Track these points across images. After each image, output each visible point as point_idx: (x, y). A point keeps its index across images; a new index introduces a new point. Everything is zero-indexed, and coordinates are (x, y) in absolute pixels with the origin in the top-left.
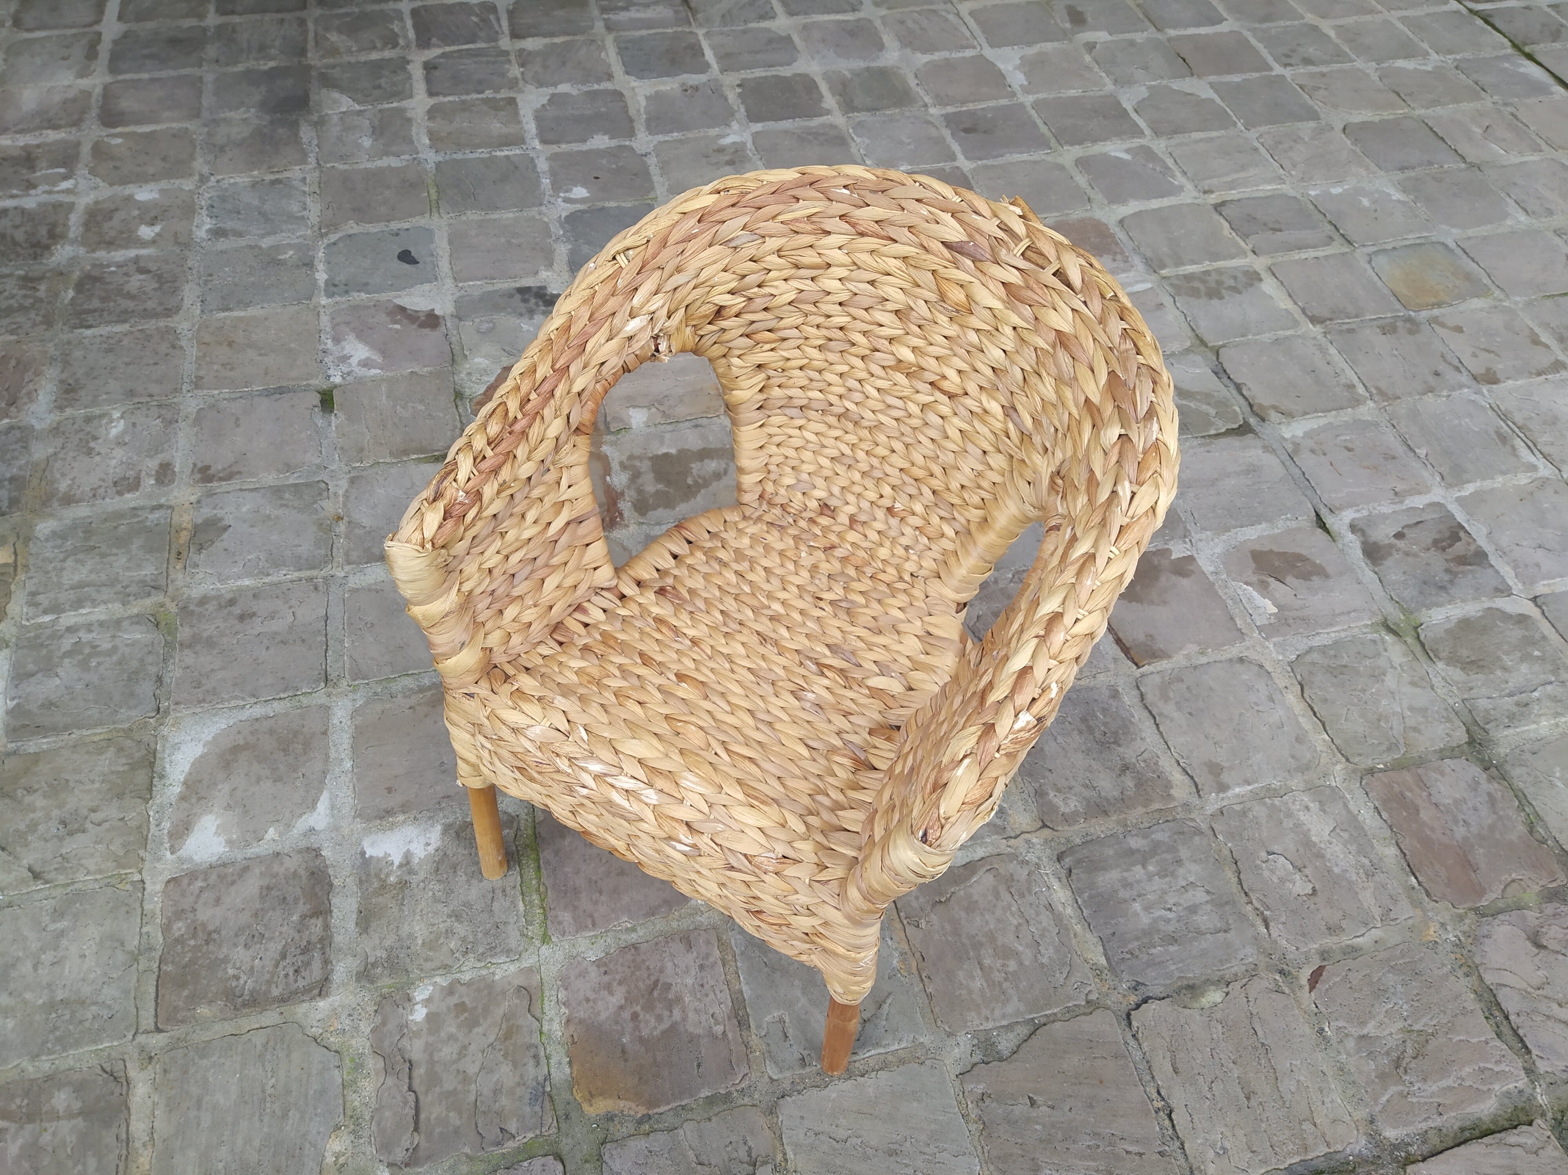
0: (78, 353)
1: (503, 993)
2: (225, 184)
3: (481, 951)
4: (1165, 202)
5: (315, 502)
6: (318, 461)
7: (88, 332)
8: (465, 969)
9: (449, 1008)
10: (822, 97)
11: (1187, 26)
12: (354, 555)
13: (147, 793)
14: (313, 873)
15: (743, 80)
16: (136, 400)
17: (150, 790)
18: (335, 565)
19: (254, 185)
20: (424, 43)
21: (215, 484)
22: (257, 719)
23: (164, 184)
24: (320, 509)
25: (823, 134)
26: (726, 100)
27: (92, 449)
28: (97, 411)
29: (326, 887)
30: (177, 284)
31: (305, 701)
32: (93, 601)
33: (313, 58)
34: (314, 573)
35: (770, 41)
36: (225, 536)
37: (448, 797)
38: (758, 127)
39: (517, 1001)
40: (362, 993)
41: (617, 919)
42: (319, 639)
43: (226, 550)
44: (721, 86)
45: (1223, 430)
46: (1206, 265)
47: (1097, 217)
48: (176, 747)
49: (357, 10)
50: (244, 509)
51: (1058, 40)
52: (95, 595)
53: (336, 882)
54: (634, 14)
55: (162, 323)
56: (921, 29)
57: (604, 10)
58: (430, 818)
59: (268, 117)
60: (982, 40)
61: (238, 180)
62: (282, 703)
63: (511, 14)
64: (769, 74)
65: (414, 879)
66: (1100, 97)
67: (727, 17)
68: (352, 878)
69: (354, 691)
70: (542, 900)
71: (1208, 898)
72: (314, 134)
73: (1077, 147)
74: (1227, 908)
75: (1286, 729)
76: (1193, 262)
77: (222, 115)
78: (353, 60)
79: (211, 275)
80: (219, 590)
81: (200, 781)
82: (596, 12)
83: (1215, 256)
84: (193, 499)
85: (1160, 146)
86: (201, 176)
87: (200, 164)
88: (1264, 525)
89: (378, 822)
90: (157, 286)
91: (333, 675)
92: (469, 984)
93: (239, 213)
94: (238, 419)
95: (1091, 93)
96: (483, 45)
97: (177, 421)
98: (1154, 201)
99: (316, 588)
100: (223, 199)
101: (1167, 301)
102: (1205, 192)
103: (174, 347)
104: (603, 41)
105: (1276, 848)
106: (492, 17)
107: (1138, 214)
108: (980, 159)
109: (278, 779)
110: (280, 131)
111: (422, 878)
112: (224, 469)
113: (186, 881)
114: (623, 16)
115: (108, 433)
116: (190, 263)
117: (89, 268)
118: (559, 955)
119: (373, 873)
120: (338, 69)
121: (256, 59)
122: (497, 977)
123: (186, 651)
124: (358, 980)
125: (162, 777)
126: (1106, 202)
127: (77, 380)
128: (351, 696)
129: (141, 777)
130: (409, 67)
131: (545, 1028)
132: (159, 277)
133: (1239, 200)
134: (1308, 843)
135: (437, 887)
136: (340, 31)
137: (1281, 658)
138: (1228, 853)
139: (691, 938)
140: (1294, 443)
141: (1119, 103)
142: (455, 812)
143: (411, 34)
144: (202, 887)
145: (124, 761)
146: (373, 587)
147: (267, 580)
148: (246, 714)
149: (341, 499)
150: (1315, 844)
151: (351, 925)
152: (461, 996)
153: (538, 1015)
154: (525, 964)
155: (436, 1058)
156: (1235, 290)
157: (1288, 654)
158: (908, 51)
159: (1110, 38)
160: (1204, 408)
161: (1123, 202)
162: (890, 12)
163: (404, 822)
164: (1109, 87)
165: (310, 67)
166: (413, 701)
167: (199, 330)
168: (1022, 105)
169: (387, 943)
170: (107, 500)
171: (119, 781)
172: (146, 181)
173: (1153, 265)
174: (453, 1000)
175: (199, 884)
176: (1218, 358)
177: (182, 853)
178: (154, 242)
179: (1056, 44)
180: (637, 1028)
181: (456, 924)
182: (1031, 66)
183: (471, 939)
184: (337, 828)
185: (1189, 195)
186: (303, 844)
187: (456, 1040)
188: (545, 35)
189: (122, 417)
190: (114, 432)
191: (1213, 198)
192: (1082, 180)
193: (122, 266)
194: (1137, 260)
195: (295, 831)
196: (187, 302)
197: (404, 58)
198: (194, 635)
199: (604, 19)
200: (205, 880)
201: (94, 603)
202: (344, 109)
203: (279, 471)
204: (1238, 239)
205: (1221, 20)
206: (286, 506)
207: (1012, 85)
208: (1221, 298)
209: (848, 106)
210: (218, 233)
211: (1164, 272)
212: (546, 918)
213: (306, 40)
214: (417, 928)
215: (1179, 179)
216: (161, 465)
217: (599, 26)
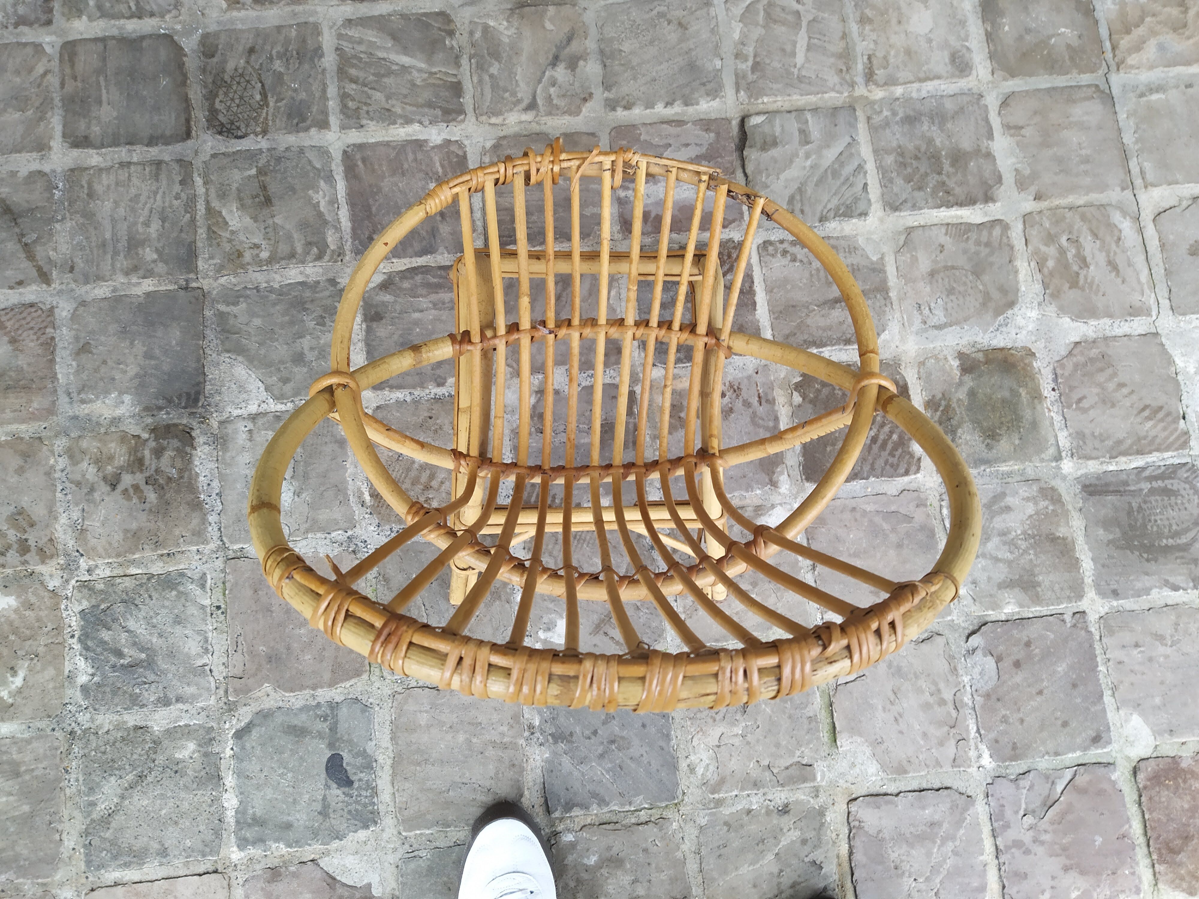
202: (253, 408)
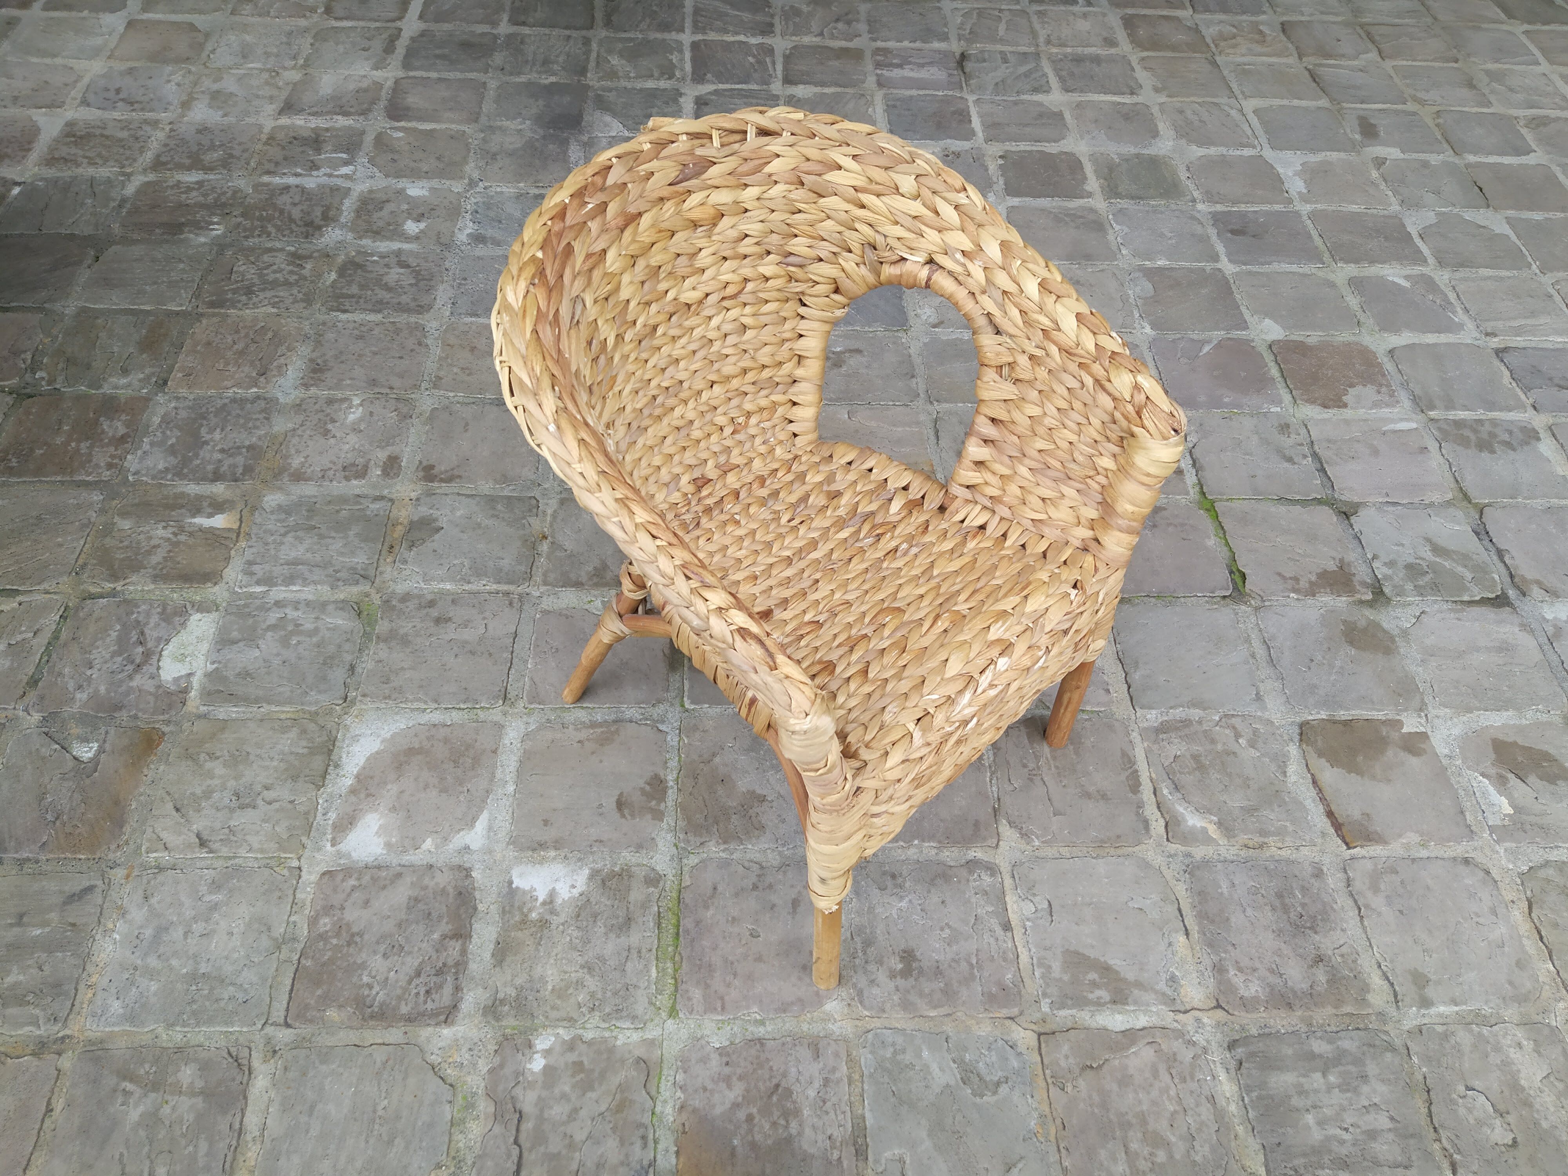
0: (330, 336)
1: (623, 1061)
2: (491, 192)
3: (607, 1010)
4: (1443, 338)
5: (524, 518)
6: (533, 477)
7: (343, 316)
8: (588, 1026)
9: (566, 1064)
10: (1086, 178)
11: (1490, 153)
12: (552, 577)
13: (320, 780)
14: (460, 893)
15: (1007, 151)
16: (377, 390)
17: (324, 778)
18: (532, 583)
19: (519, 196)
20: (698, 77)
21: (436, 484)
22: (435, 725)
23: (435, 183)
24: (527, 525)
25: (1081, 217)
26: (987, 170)
27: (329, 431)
28: (339, 395)
29: (471, 910)
30: (432, 283)
31: (482, 715)
32: (305, 579)
33: (592, 79)
34: (512, 588)
35: (1041, 115)
36: (437, 537)
37: (601, 841)
38: (1015, 201)
39: (634, 1073)
40: (486, 1029)
41: (748, 1007)
42: (505, 655)
43: (435, 551)
44: (984, 155)
45: (1477, 598)
46: (1480, 414)
47: (1365, 343)
48: (356, 738)
49: (640, 36)
50: (458, 514)
51: (1345, 151)
52: (307, 574)
53: (480, 907)
54: (907, 72)
55: (413, 319)
56: (1200, 121)
57: (878, 65)
58: (580, 860)
59: (541, 132)
60: (1263, 140)
61: (505, 189)
62: (460, 713)
63: (787, 58)
64: (1034, 148)
65: (555, 920)
66: (1384, 216)
67: (1000, 86)
68: (496, 906)
69: (529, 714)
70: (676, 971)
71: (1391, 1125)
72: (582, 154)
73: (1353, 265)
74: (1412, 1141)
75: (1506, 949)
76: (1466, 408)
77: (499, 123)
78: (629, 85)
79: (465, 279)
80: (421, 589)
81: (372, 778)
82: (869, 67)
83: (1491, 406)
84: (413, 495)
85: (1442, 277)
86: (471, 179)
87: (471, 169)
88: (1510, 713)
89: (530, 853)
90: (413, 281)
91: (512, 694)
92: (590, 1043)
93: (500, 222)
94: (467, 424)
95: (1375, 211)
96: (755, 87)
97: (411, 417)
98: (1429, 335)
99: (511, 604)
100: (488, 206)
101: (1433, 445)
102: (1487, 334)
103: (420, 344)
104: (872, 96)
105: (1477, 1084)
106: (768, 60)
107: (1411, 347)
108: (1245, 264)
109: (444, 790)
110: (551, 146)
111: (562, 921)
112: (446, 471)
113: (340, 877)
114: (896, 73)
115: (346, 418)
116: (447, 264)
117: (354, 254)
118: (684, 1034)
119: (517, 904)
120: (614, 93)
121: (539, 73)
122: (619, 1043)
123: (382, 645)
124: (484, 1014)
125: (337, 766)
126: (1377, 329)
127: (325, 361)
128: (525, 719)
129: (318, 762)
130: (681, 100)
131: (658, 1109)
132: (417, 274)
133: (1524, 348)
134: (1515, 1087)
135: (575, 934)
136: (621, 56)
137: (1511, 867)
138: (1421, 1078)
139: (820, 1046)
140: (1555, 626)
141: (1404, 226)
142: (604, 859)
143: (688, 67)
144: (354, 886)
145: (304, 743)
146: (564, 612)
147: (467, 587)
148: (425, 718)
149: (549, 518)
150: (1523, 1089)
151: (487, 956)
152: (580, 1055)
153: (653, 1093)
154: (649, 1035)
155: (546, 1115)
156: (1508, 445)
157: (1519, 863)
158: (1183, 142)
159: (1402, 156)
160: (1460, 569)
161: (1397, 331)
162: (1170, 100)
163: (554, 858)
164: (1395, 207)
165: (587, 87)
166: (583, 734)
167: (446, 331)
168: (1297, 214)
169: (519, 981)
170: (335, 483)
171: (296, 763)
172: (419, 178)
173: (1421, 404)
174: (572, 1057)
175: (352, 882)
176: (1481, 518)
177: (343, 847)
178: (417, 238)
179: (1343, 155)
180: (750, 1131)
181: (587, 977)
182: (1311, 174)
183: (599, 996)
184: (490, 852)
185: (1469, 335)
186: (456, 861)
187: (569, 1100)
188: (816, 84)
189: (361, 405)
190: (351, 417)
191: (1495, 342)
192: (1353, 301)
193: (384, 257)
194: (1403, 397)
195: (451, 846)
196: (439, 303)
197: (677, 90)
198: (391, 631)
199: (877, 75)
200: (359, 879)
201: (305, 582)
203: (496, 481)
204: (1518, 389)
205: (1529, 151)
206: (497, 517)
207: (1290, 191)
208: (1493, 452)
209: (1112, 191)
210: (478, 239)
211: (1432, 414)
212: (676, 990)
213: (587, 60)
214: (550, 972)
215: (1460, 316)
216: (389, 456)
217: (871, 81)
